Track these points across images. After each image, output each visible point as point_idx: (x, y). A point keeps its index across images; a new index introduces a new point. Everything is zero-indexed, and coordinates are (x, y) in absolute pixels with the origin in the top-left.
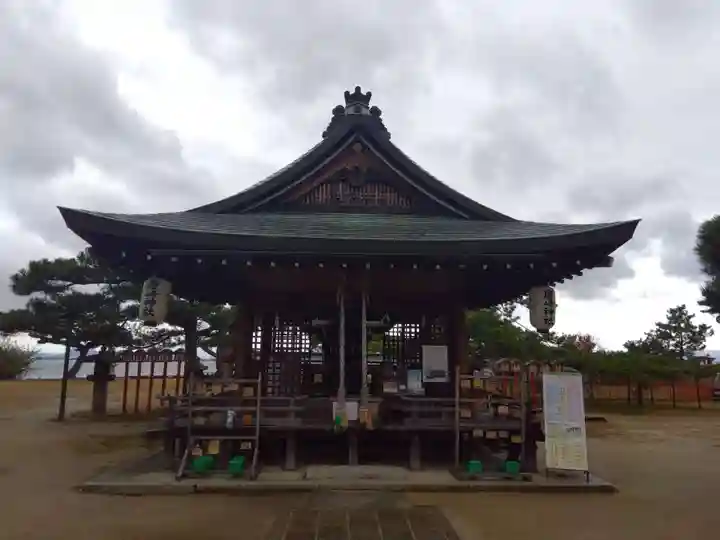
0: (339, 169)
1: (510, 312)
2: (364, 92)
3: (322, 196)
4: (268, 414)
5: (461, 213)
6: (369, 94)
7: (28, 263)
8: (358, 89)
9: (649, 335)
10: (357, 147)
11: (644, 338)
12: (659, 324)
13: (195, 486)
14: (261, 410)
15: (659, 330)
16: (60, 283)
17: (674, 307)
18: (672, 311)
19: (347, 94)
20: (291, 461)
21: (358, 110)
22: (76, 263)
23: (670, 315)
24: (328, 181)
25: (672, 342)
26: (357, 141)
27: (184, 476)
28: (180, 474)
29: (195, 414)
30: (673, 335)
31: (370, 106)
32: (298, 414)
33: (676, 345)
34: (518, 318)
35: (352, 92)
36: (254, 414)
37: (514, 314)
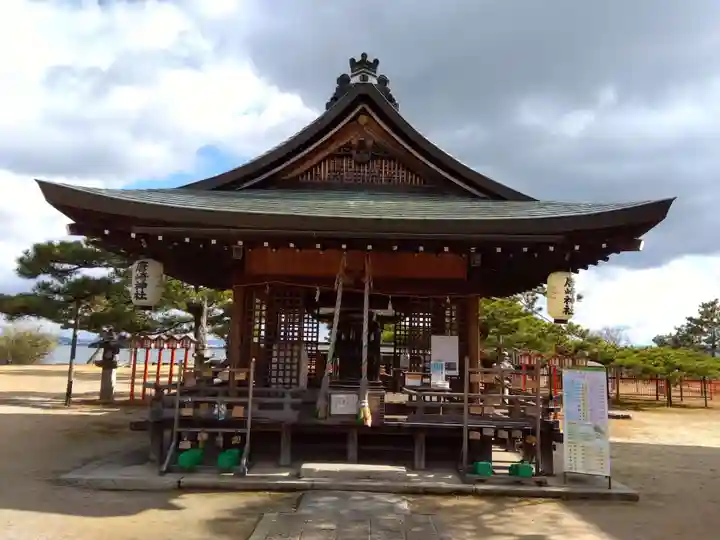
0: (342, 144)
1: (532, 304)
2: (370, 59)
3: (324, 172)
4: (262, 406)
5: (474, 191)
6: (376, 62)
7: (32, 245)
8: (364, 56)
9: (679, 329)
10: (363, 119)
11: (674, 333)
12: (690, 319)
13: (179, 482)
14: (253, 402)
15: (689, 325)
16: (66, 266)
17: (707, 301)
18: (704, 306)
19: (352, 61)
20: (285, 458)
21: (364, 78)
22: (82, 246)
23: (702, 310)
24: (331, 157)
25: (704, 338)
26: (364, 112)
27: (169, 470)
28: (164, 468)
29: (182, 405)
30: (705, 330)
31: (378, 75)
32: (294, 407)
33: (707, 341)
34: (540, 309)
35: (358, 59)
36: (245, 405)
37: (537, 305)
